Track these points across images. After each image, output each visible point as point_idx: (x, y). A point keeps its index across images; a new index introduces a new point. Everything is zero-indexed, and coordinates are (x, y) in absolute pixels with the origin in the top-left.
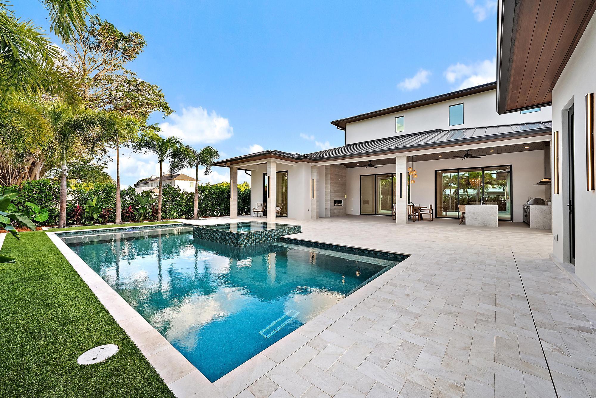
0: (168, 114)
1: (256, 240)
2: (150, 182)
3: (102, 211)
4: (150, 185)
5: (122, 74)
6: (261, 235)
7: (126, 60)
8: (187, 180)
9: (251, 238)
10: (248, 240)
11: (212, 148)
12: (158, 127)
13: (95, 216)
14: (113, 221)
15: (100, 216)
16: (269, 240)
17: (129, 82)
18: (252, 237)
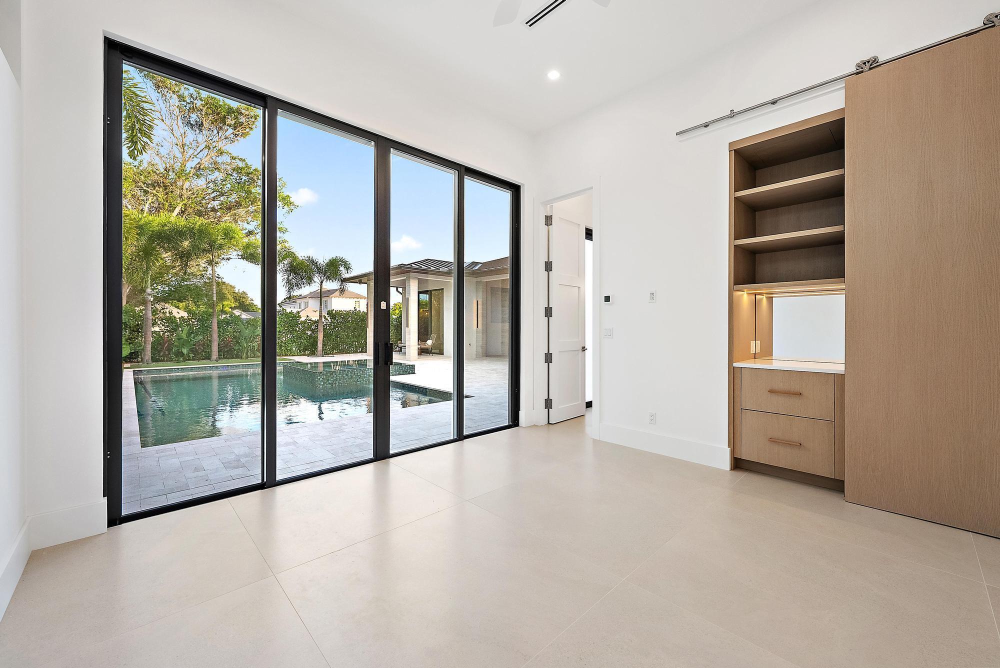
0: (290, 212)
2: (298, 301)
3: (194, 345)
4: (297, 305)
5: (229, 161)
7: (238, 138)
8: (350, 298)
11: (343, 258)
12: (283, 226)
13: (185, 351)
14: (208, 357)
15: (192, 351)
16: (361, 381)
17: (238, 170)
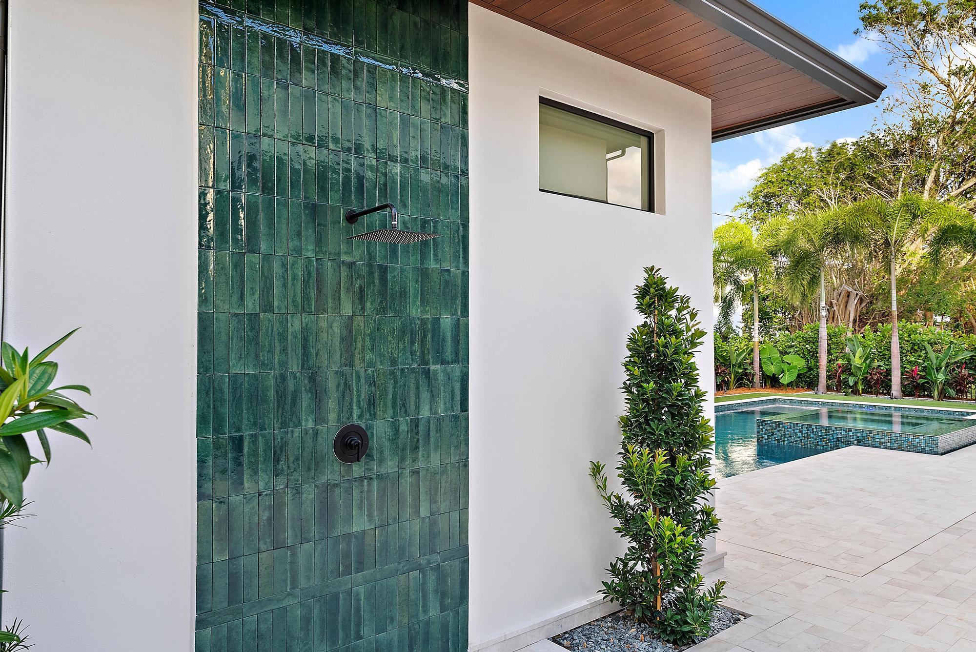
1: (790, 437)
6: (801, 432)
9: (779, 431)
10: (773, 433)
18: (781, 430)
